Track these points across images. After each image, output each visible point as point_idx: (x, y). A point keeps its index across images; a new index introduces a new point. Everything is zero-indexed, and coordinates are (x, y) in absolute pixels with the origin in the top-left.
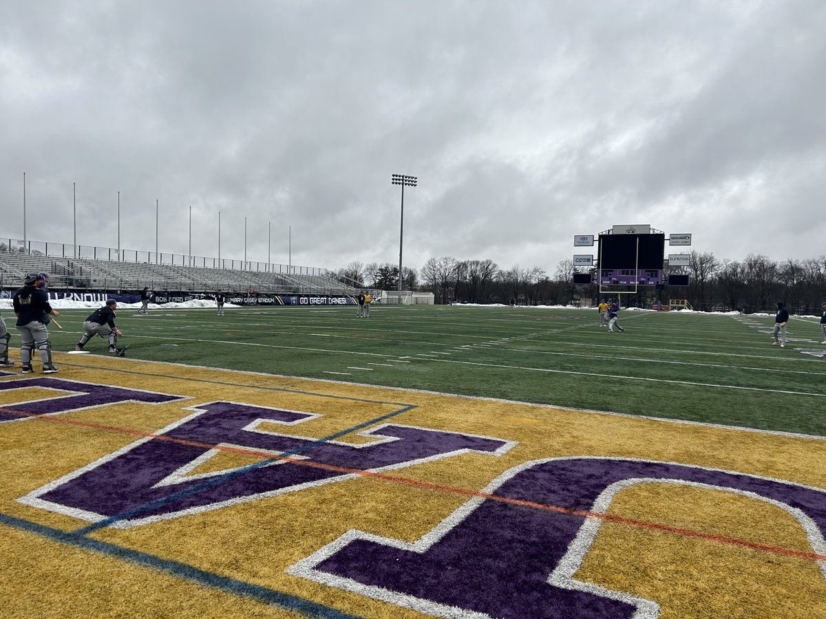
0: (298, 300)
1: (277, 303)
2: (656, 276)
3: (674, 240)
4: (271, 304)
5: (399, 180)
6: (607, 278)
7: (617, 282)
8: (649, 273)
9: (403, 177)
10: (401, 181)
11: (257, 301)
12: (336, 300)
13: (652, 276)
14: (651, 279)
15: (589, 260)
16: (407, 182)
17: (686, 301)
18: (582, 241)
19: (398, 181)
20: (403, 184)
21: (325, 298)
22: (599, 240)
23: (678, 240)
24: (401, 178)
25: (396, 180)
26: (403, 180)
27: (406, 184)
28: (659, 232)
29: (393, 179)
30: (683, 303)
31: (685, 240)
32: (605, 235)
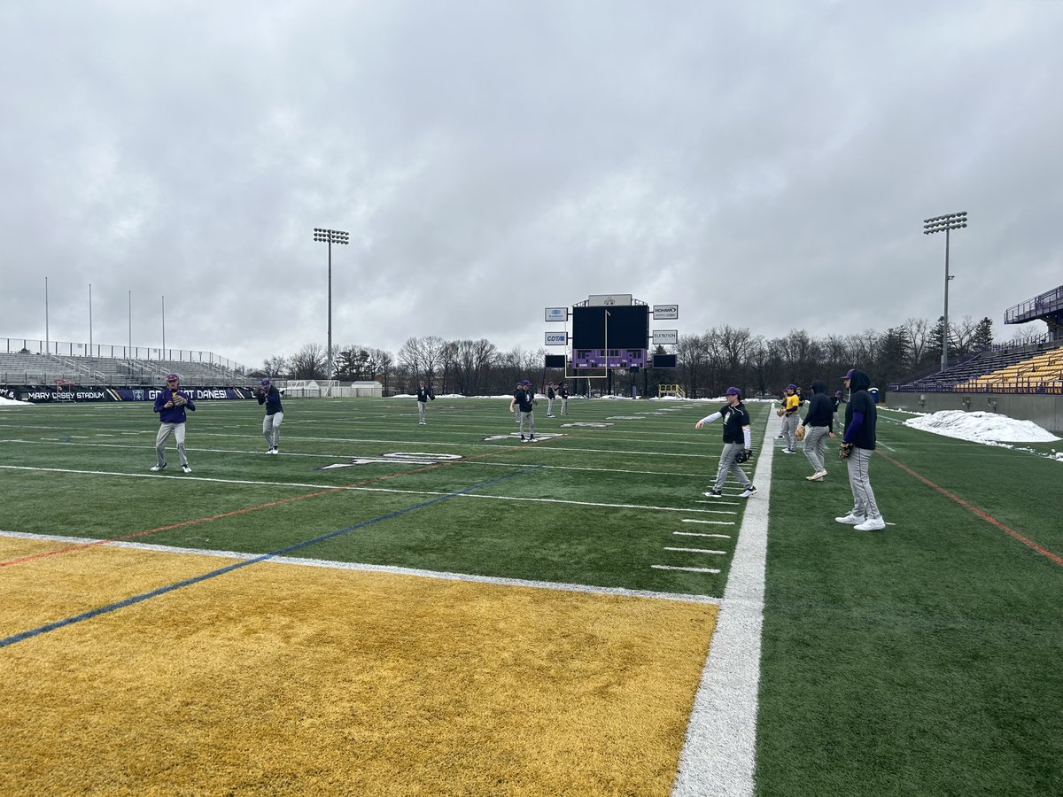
0: (146, 394)
1: (109, 399)
2: (639, 357)
3: (658, 313)
4: (100, 400)
5: (324, 236)
6: (585, 360)
7: (595, 365)
8: (631, 353)
9: (329, 231)
10: (327, 238)
11: (75, 396)
12: (209, 394)
13: (635, 357)
14: (633, 360)
15: (562, 338)
16: (335, 239)
17: (677, 386)
18: (554, 315)
19: (322, 237)
20: (329, 241)
21: (192, 391)
22: (574, 314)
23: (662, 313)
24: (327, 233)
25: (320, 235)
26: (329, 236)
27: (334, 241)
28: (641, 304)
29: (316, 235)
30: (674, 388)
31: (670, 313)
32: (580, 308)
